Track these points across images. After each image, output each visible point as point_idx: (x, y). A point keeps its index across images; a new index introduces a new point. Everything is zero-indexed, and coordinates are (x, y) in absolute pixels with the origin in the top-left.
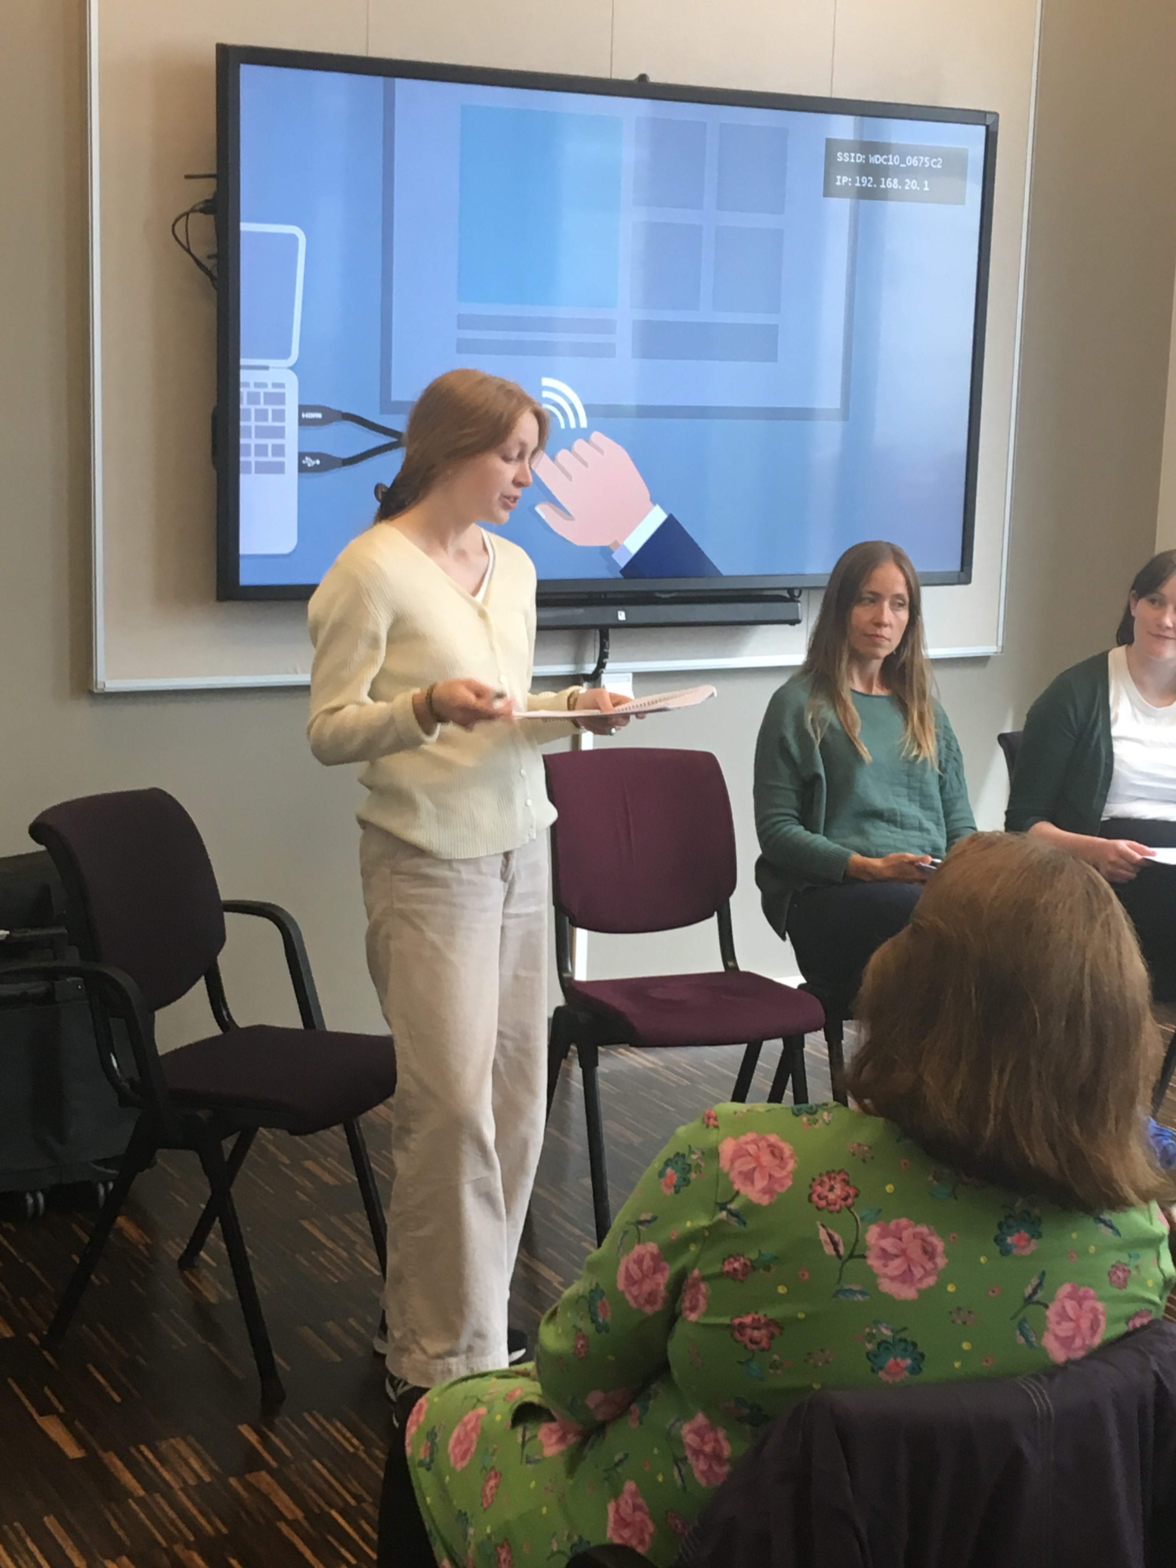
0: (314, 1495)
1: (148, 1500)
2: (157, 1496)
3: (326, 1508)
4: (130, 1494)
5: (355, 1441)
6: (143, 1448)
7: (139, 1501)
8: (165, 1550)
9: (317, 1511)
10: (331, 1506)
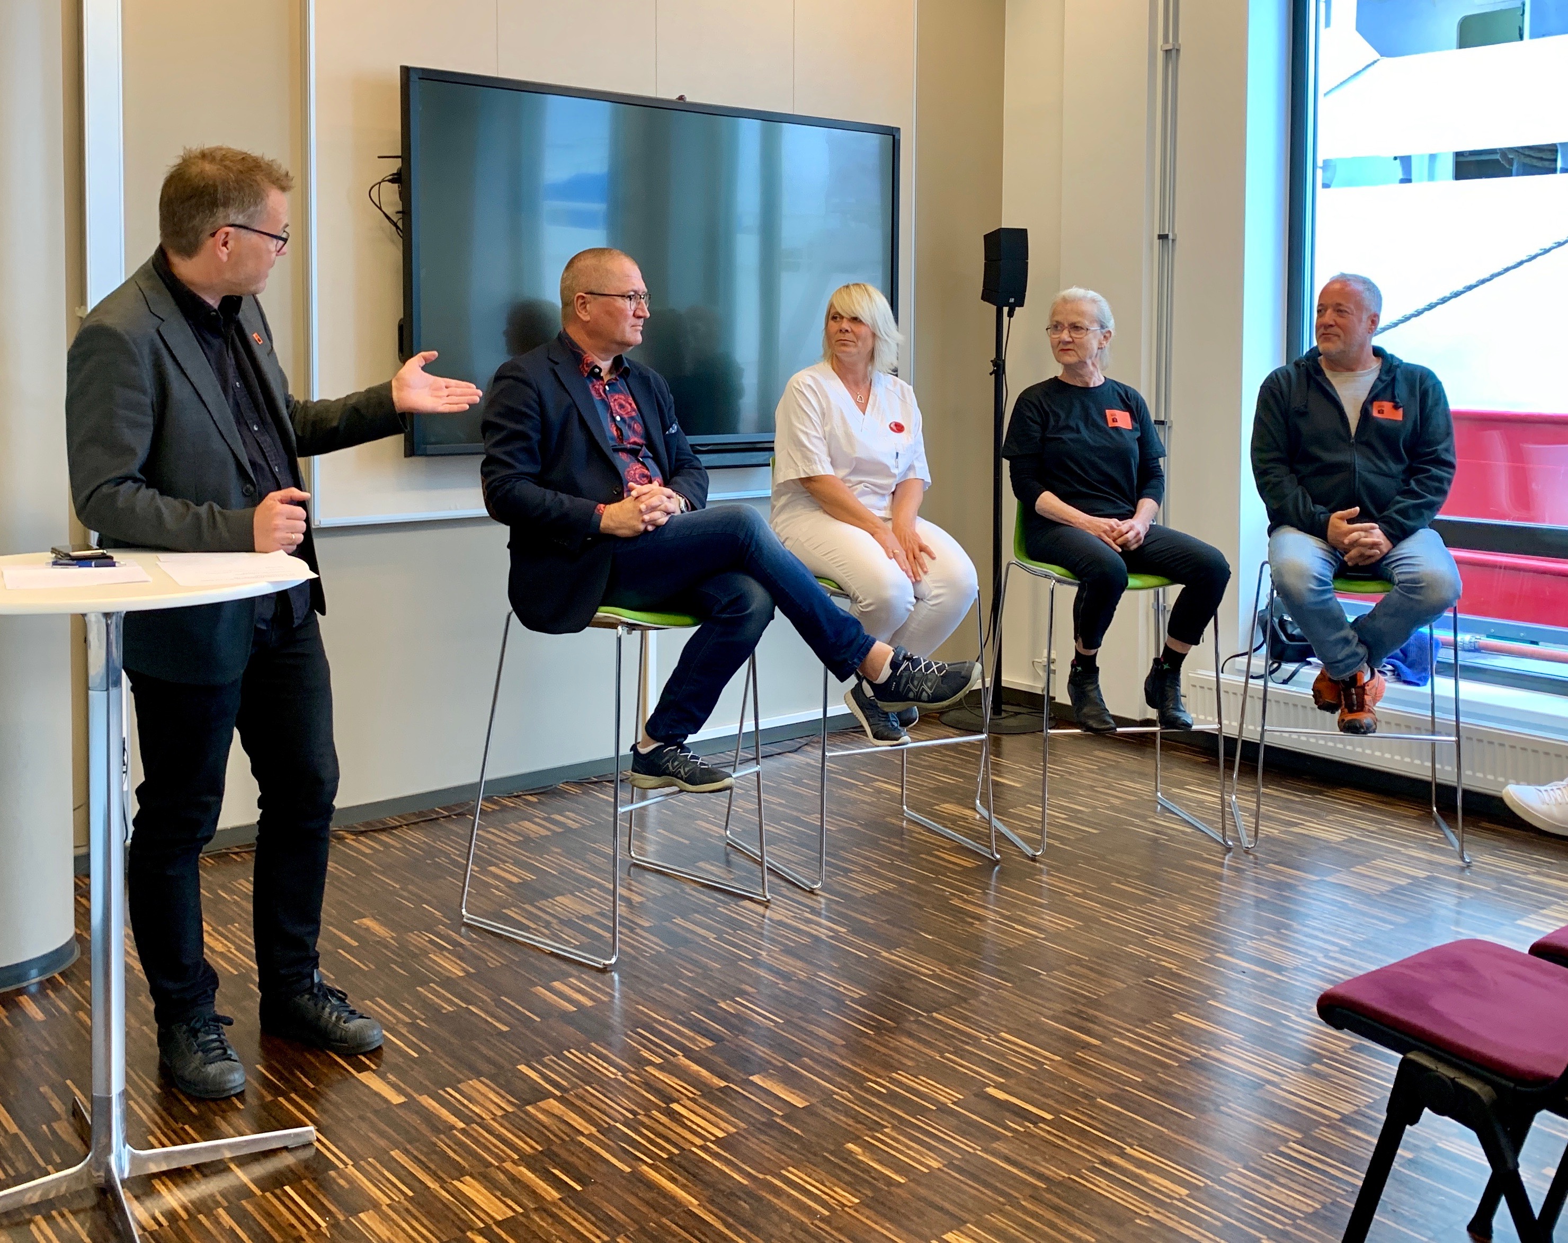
0: (598, 1113)
1: (467, 1128)
2: (474, 1126)
3: (612, 1123)
4: (453, 1127)
5: (611, 1069)
6: (448, 1089)
7: (463, 1131)
8: (498, 1168)
9: (606, 1126)
10: (616, 1122)
